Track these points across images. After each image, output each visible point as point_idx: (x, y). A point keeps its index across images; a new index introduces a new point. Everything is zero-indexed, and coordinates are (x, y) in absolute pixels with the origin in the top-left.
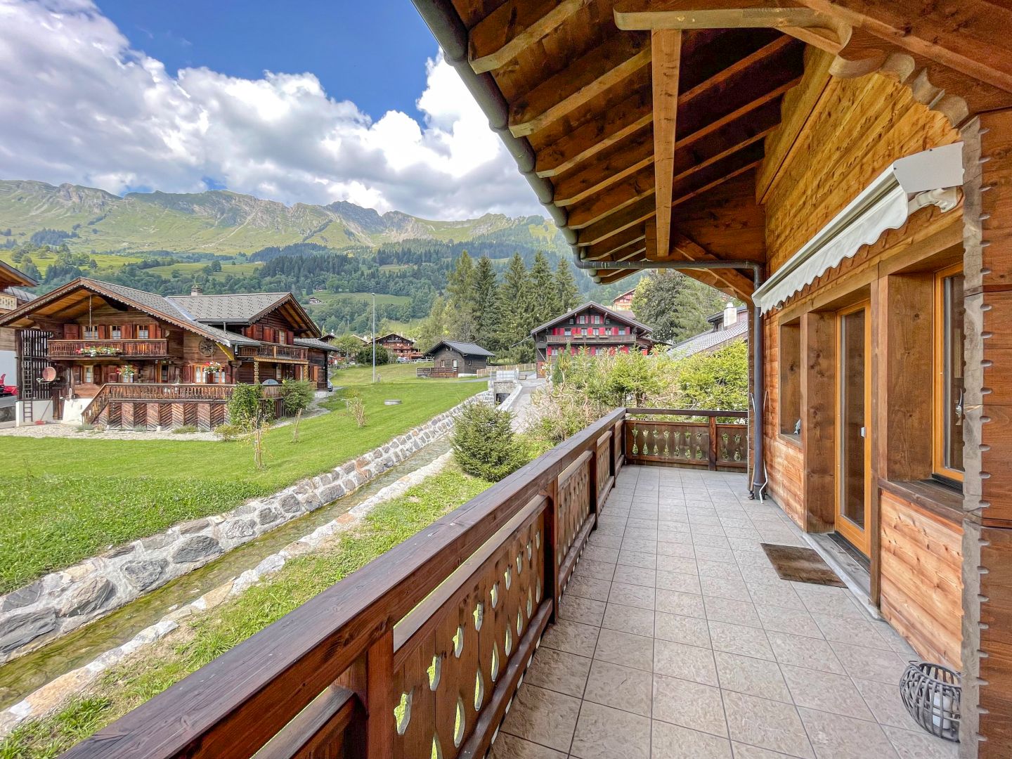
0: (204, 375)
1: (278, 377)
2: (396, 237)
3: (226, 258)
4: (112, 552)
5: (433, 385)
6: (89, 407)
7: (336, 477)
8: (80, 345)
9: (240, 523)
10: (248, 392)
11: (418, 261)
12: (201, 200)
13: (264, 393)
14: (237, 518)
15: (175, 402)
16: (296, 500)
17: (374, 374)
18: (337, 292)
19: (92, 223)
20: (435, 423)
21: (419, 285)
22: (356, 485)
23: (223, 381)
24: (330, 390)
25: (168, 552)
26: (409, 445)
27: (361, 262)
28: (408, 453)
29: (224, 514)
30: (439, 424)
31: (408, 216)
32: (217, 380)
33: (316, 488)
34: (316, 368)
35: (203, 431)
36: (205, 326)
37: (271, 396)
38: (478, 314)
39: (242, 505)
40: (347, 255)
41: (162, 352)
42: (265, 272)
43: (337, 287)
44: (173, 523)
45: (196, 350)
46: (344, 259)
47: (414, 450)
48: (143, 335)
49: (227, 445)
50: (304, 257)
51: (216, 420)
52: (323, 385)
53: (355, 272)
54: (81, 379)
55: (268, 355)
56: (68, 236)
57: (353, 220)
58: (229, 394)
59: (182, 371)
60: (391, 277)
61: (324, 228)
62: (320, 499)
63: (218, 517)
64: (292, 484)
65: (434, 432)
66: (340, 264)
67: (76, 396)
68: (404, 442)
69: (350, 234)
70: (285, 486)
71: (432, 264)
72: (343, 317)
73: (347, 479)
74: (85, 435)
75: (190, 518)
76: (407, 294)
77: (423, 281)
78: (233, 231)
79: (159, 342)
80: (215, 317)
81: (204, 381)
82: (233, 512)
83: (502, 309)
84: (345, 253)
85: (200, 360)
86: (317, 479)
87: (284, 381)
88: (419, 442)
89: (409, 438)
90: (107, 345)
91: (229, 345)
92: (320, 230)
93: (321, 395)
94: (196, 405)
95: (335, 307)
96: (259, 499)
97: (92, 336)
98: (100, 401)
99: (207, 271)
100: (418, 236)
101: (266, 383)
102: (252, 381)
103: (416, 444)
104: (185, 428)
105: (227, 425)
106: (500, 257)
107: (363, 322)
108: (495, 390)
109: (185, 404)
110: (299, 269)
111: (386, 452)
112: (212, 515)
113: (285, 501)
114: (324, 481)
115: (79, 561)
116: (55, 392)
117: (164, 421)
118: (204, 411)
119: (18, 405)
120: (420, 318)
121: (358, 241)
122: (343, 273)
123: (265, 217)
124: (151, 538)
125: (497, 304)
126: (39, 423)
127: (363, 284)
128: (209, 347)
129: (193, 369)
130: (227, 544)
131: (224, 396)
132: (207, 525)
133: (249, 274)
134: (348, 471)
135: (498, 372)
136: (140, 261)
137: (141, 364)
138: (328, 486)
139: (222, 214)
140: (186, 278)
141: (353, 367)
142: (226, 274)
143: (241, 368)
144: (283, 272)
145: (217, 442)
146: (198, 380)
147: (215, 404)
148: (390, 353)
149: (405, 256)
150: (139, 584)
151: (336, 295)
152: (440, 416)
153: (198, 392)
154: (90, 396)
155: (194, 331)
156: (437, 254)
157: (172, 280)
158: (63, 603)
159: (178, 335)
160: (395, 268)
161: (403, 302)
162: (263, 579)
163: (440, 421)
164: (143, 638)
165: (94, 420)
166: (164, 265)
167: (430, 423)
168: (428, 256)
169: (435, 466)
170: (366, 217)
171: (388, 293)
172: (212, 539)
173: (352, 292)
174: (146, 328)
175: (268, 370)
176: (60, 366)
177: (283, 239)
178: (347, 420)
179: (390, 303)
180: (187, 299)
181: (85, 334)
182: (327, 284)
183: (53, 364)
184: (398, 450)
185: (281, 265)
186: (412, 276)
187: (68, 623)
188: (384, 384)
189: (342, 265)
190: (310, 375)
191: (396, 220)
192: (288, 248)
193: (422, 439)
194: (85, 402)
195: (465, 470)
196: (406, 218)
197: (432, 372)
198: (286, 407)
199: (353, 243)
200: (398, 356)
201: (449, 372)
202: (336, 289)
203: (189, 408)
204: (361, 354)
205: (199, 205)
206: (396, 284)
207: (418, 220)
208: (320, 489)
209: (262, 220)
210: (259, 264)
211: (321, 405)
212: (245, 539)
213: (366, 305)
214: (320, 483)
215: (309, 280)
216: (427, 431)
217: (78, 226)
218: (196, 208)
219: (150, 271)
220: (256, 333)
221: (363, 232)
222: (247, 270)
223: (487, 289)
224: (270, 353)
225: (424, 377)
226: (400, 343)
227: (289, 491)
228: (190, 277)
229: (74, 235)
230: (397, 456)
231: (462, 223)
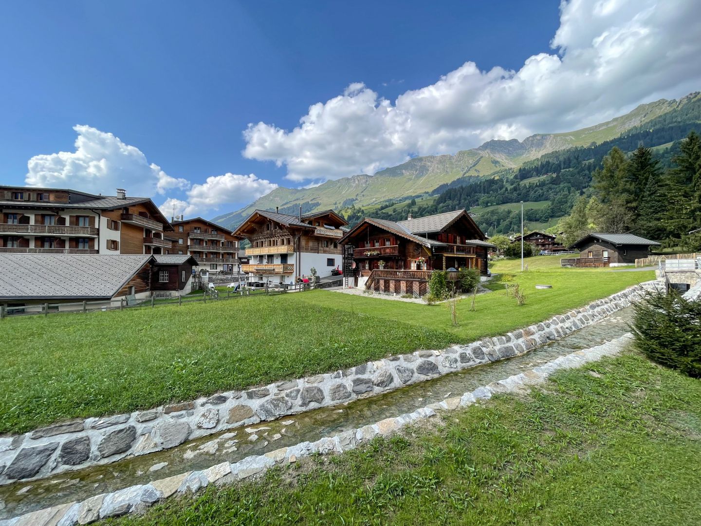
0: (415, 265)
1: (456, 266)
2: (535, 155)
3: (418, 197)
4: (391, 358)
5: (583, 273)
6: (367, 282)
7: (509, 340)
8: (364, 251)
9: (449, 358)
10: (440, 275)
11: (557, 169)
12: (405, 166)
13: (449, 276)
14: (447, 355)
15: (402, 280)
16: (482, 351)
17: (522, 264)
18: (487, 206)
19: (362, 192)
20: (593, 307)
21: (558, 190)
22: (525, 349)
23: (425, 268)
24: (489, 276)
25: (414, 366)
26: (568, 324)
27: (505, 181)
28: (568, 331)
29: (440, 350)
30: (598, 309)
31: (546, 135)
32: (422, 268)
33: (494, 345)
34: (479, 260)
35: (416, 298)
36: (417, 236)
37: (452, 278)
38: (634, 204)
39: (449, 347)
40: (494, 178)
41: (396, 253)
42: (439, 201)
43: (487, 203)
44: (415, 350)
45: (411, 250)
46: (492, 182)
47: (574, 329)
48: (388, 244)
49: (430, 307)
50: (464, 186)
51: (422, 292)
52: (485, 272)
53: (501, 189)
54: (364, 267)
55: (451, 252)
56: (354, 200)
57: (499, 152)
58: (429, 276)
59: (404, 263)
60: (531, 187)
61: (477, 164)
62: (498, 355)
63: (437, 351)
64: (478, 340)
65: (593, 316)
66: (490, 185)
67: (362, 276)
68: (563, 321)
69: (496, 162)
70: (473, 340)
71: (571, 169)
72: (492, 223)
73: (517, 343)
74: (366, 295)
75: (423, 349)
76: (546, 199)
77: (562, 185)
78: (422, 180)
79: (395, 247)
80: (421, 230)
81: (415, 268)
82: (445, 350)
83: (669, 195)
84: (493, 177)
85: (414, 257)
86: (495, 339)
87: (460, 269)
88: (579, 323)
89: (568, 318)
90: (374, 250)
91: (430, 247)
92: (474, 166)
93: (483, 279)
94: (412, 282)
95: (486, 216)
96: (459, 345)
97: (368, 246)
98: (372, 279)
99: (409, 206)
100: (557, 149)
101: (449, 270)
102: (441, 269)
103: (575, 324)
104: (407, 295)
105: (428, 295)
106: (660, 144)
107: (507, 225)
108: (668, 280)
109: (407, 281)
110: (461, 195)
111: (548, 327)
112: (434, 350)
113: (475, 350)
114: (501, 342)
115: (379, 359)
116: (355, 274)
117: (397, 290)
118: (416, 287)
119: (344, 278)
120: (559, 216)
121: (503, 166)
122: (491, 192)
123: (439, 166)
124: (407, 355)
125: (662, 191)
126: (350, 288)
127: (506, 197)
128: (418, 249)
129: (410, 262)
130: (444, 370)
131: (426, 277)
132: (431, 355)
133: (431, 203)
134: (519, 336)
135: (667, 261)
136: (380, 206)
137: (387, 259)
138: (503, 346)
139: (416, 171)
140: (399, 212)
141: (503, 259)
142: (418, 206)
143: (435, 262)
144: (450, 198)
145: (425, 305)
146: (412, 268)
147: (422, 282)
148: (533, 247)
149: (544, 167)
150: (403, 379)
151: (487, 208)
152: (599, 302)
153: (413, 275)
154: (367, 276)
155: (411, 239)
156: (577, 159)
157: (393, 214)
158: (375, 378)
159: (403, 242)
160: (535, 180)
161: (543, 206)
162: (478, 401)
163: (598, 306)
164: (419, 413)
165: (369, 288)
166: (390, 206)
167: (587, 307)
168: (567, 163)
169: (612, 348)
170: (510, 147)
171: (528, 201)
172: (435, 365)
173: (498, 204)
174: (389, 240)
175: (451, 262)
176: (358, 261)
177: (449, 178)
178: (506, 298)
179: (530, 208)
180: (406, 222)
181: (366, 245)
182: (480, 201)
183: (355, 260)
184: (558, 327)
185: (449, 195)
186: (550, 183)
187: (377, 390)
188: (531, 272)
189: (490, 186)
190: (477, 265)
191: (535, 141)
192: (454, 182)
193: (581, 320)
194: (366, 278)
195: (652, 358)
196: (544, 137)
197: (579, 263)
198: (462, 286)
199: (498, 169)
200: (540, 250)
201: (598, 261)
202: (486, 204)
203: (409, 284)
204: (509, 249)
205: (405, 169)
206: (535, 192)
207: (556, 136)
208: (497, 346)
209: (438, 168)
210: (437, 196)
211: (484, 286)
212: (453, 370)
213: (509, 212)
214: (498, 343)
215: (467, 201)
216: (585, 314)
217: (358, 195)
218: (404, 171)
219: (384, 211)
220: (444, 238)
221: (506, 159)
222: (429, 202)
223: (647, 179)
224: (452, 251)
225: (569, 266)
226: (541, 239)
227: (477, 344)
228: (401, 211)
229: (356, 199)
230: (558, 332)
231: (607, 123)
